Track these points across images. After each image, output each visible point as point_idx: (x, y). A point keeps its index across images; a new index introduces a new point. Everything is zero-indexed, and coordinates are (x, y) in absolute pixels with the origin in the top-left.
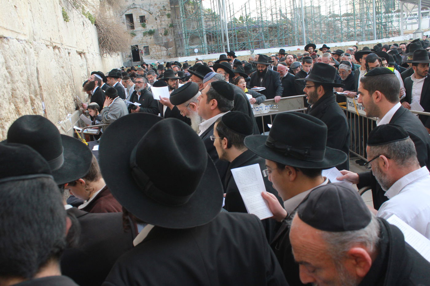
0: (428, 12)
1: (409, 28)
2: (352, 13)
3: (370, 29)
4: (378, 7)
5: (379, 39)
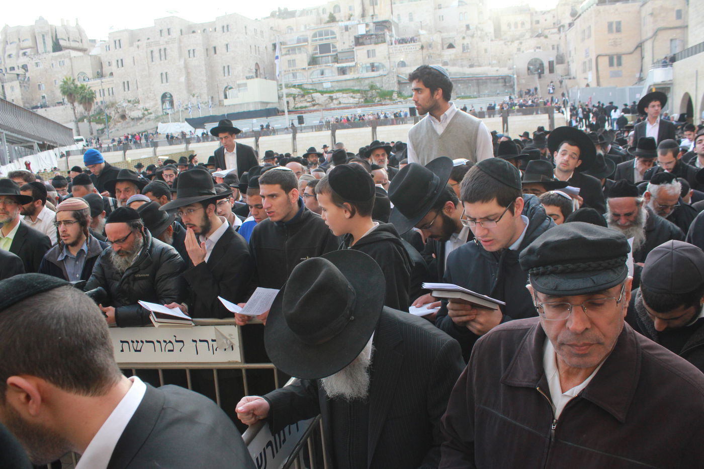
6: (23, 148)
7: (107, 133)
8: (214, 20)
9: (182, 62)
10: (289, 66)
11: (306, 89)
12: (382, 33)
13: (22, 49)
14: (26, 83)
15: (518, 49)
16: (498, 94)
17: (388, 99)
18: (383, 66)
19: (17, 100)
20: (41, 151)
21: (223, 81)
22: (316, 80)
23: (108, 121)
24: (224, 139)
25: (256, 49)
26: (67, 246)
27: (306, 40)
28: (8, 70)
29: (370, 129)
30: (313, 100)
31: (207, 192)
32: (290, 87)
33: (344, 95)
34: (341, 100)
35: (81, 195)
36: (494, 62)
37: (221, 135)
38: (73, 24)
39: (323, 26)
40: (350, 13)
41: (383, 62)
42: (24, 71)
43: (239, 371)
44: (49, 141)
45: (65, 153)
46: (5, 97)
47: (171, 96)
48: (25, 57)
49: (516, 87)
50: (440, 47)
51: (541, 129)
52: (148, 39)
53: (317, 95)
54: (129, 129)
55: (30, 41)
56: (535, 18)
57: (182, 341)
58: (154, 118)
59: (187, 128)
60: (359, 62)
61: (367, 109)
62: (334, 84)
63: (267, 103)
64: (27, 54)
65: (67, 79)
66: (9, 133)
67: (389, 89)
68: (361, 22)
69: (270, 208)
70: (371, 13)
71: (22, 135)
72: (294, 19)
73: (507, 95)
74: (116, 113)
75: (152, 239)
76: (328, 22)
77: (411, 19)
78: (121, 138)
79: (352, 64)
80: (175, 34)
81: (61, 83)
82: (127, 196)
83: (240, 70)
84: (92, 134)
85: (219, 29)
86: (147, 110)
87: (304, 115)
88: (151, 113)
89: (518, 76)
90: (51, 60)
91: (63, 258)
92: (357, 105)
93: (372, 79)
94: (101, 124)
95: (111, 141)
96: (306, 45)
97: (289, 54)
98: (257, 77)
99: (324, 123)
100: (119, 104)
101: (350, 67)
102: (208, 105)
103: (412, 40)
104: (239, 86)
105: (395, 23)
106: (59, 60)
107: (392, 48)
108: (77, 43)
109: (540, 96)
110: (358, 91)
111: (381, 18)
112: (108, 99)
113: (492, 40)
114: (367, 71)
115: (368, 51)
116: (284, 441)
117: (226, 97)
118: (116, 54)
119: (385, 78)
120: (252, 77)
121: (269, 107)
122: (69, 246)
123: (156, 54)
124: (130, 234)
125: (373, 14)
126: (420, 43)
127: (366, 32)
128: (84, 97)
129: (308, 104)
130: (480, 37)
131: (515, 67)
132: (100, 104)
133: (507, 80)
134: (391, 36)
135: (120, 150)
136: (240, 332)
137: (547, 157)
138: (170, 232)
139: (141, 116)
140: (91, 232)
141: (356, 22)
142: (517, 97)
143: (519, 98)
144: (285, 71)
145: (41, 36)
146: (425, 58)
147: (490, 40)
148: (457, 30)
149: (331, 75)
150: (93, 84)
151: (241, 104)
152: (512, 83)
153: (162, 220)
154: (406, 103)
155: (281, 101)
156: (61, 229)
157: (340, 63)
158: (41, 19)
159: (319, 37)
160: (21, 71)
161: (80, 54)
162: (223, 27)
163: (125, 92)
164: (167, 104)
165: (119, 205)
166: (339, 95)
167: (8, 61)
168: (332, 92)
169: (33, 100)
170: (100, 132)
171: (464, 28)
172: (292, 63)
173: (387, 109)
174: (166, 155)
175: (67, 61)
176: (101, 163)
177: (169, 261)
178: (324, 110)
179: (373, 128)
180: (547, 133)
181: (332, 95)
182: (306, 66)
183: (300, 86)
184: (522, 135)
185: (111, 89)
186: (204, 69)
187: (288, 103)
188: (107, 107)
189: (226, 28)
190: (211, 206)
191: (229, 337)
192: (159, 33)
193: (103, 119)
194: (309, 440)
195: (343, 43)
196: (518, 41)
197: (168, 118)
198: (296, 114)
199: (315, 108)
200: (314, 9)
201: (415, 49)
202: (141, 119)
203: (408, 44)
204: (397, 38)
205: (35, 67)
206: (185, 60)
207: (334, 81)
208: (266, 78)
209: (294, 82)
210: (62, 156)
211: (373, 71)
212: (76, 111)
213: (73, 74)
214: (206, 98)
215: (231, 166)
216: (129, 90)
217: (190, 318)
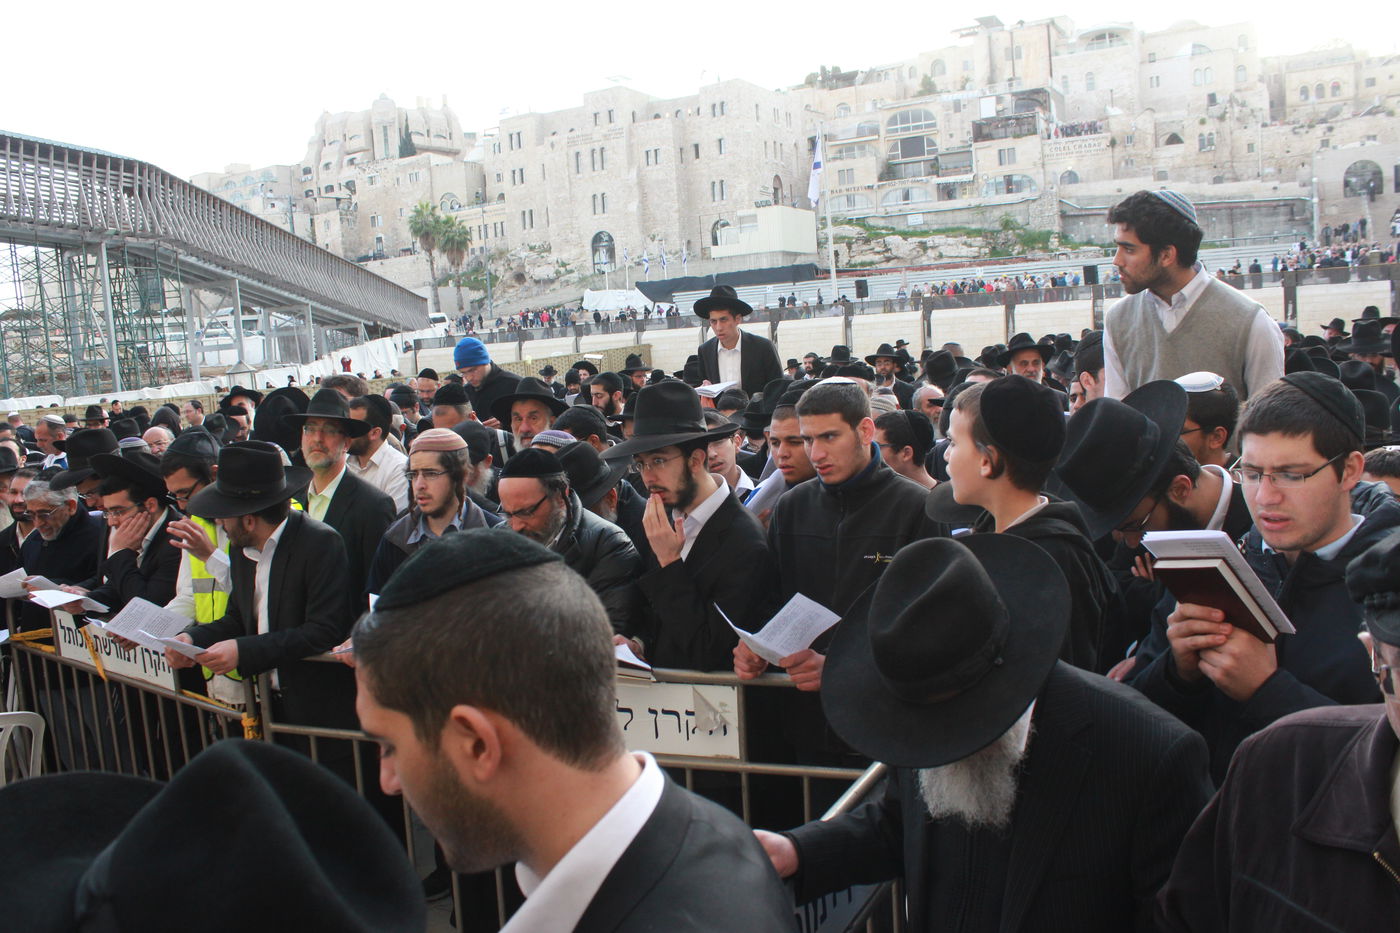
0: (256, 321)
1: (212, 358)
2: (36, 308)
3: (99, 358)
4: (120, 296)
5: (129, 388)
6: (340, 333)
7: (489, 308)
8: (697, 93)
9: (634, 173)
10: (841, 181)
11: (872, 227)
12: (1030, 114)
13: (349, 154)
14: (351, 215)
15: (1323, 141)
16: (1276, 238)
17: (1039, 249)
18: (1031, 182)
19: (334, 246)
20: (371, 339)
21: (710, 210)
22: (894, 210)
23: (492, 285)
24: (718, 322)
25: (775, 149)
26: (425, 517)
27: (875, 131)
28: (323, 190)
29: (1000, 309)
30: (888, 250)
31: (691, 426)
32: (842, 223)
33: (949, 239)
34: (942, 249)
35: (450, 425)
36: (1269, 170)
37: (715, 315)
38: (436, 106)
39: (909, 101)
40: (965, 74)
41: (1031, 173)
42: (348, 192)
43: (734, 775)
44: (385, 321)
45: (412, 343)
46: (314, 240)
47: (611, 239)
48: (353, 167)
49: (1316, 223)
50: (1150, 141)
51: (1371, 311)
52: (572, 130)
53: (894, 240)
54: (530, 301)
55: (363, 138)
56: (1366, 74)
57: (629, 711)
58: (576, 280)
59: (639, 301)
60: (980, 173)
61: (997, 268)
62: (929, 217)
63: (796, 254)
64: (356, 162)
65: (422, 206)
66: (318, 306)
67: (1043, 229)
68: (988, 93)
69: (824, 459)
70: (1008, 74)
71: (340, 310)
72: (853, 88)
73: (1296, 242)
74: (506, 270)
75: (583, 512)
76: (921, 94)
77: (1091, 86)
78: (514, 317)
79: (968, 177)
80: (622, 120)
81: (412, 214)
82: (533, 427)
83: (745, 188)
84: (461, 308)
85: (706, 110)
86: (564, 265)
87: (870, 280)
88: (571, 271)
89: (1321, 200)
90: (397, 171)
91: (418, 540)
92: (976, 261)
93: (1009, 209)
94: (479, 290)
95: (494, 322)
96: (875, 140)
97: (841, 159)
98: (776, 203)
99: (909, 297)
100: (513, 252)
101: (962, 184)
102: (680, 257)
103: (1093, 128)
104: (741, 220)
105: (1058, 93)
106: (410, 171)
107: (1050, 145)
108: (443, 140)
109: (1372, 242)
110: (978, 232)
111: (1028, 84)
112: (493, 243)
113: (1264, 125)
114: (997, 192)
115: (1000, 151)
116: (824, 917)
117: (715, 242)
118: (511, 160)
119: (1033, 206)
120: (767, 204)
121: (799, 261)
122: (429, 518)
123: (586, 159)
124: (543, 499)
125: (1011, 76)
126: (1109, 135)
127: (998, 112)
128: (450, 240)
129: (877, 258)
130: (1238, 119)
131: (1315, 180)
132: (478, 253)
133: (1295, 209)
134: (1048, 121)
135: (513, 340)
136: (741, 700)
137: (1385, 373)
138: (611, 501)
139: (552, 275)
140: (468, 494)
141: (977, 93)
142: (1318, 244)
143: (1322, 245)
144: (832, 192)
145: (382, 129)
146: (1120, 163)
147: (1260, 125)
148: (1189, 106)
149: (924, 200)
150: (467, 216)
151: (743, 256)
152: (1308, 215)
153: (597, 478)
154: (1077, 257)
155: (824, 251)
156: (417, 484)
157: (943, 176)
158: (383, 97)
159: (902, 123)
160: (344, 193)
161: (448, 159)
162: (714, 106)
163: (526, 231)
164: (601, 252)
165: (518, 447)
166: (939, 239)
167: (323, 175)
168: (925, 233)
169: (361, 245)
170: (476, 304)
171: (1205, 101)
172: (846, 175)
173: (1039, 270)
174: (598, 352)
175: (423, 174)
176: (484, 365)
177: (611, 555)
178: (908, 269)
179: (1007, 308)
180: (1386, 321)
181: (924, 240)
182: (873, 181)
183: (861, 222)
184: (1327, 325)
185: (499, 225)
186: (675, 188)
187: (836, 254)
188: (492, 258)
189: (719, 109)
190: (698, 454)
191: (720, 710)
192: (593, 119)
193: (482, 280)
194: (869, 922)
195: (949, 135)
196: (1324, 125)
197: (603, 281)
198: (853, 276)
199: (891, 265)
200: (893, 69)
201: (1097, 148)
202: (552, 281)
203: (1084, 137)
204: (1060, 124)
205: (367, 184)
206: (639, 170)
207: (929, 212)
208: (794, 206)
209: (850, 213)
210: (407, 349)
211: (1009, 191)
212: (435, 266)
213: (432, 197)
214: (676, 243)
215: (730, 376)
216: (532, 226)
217: (648, 667)
